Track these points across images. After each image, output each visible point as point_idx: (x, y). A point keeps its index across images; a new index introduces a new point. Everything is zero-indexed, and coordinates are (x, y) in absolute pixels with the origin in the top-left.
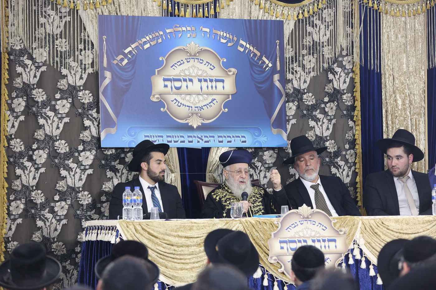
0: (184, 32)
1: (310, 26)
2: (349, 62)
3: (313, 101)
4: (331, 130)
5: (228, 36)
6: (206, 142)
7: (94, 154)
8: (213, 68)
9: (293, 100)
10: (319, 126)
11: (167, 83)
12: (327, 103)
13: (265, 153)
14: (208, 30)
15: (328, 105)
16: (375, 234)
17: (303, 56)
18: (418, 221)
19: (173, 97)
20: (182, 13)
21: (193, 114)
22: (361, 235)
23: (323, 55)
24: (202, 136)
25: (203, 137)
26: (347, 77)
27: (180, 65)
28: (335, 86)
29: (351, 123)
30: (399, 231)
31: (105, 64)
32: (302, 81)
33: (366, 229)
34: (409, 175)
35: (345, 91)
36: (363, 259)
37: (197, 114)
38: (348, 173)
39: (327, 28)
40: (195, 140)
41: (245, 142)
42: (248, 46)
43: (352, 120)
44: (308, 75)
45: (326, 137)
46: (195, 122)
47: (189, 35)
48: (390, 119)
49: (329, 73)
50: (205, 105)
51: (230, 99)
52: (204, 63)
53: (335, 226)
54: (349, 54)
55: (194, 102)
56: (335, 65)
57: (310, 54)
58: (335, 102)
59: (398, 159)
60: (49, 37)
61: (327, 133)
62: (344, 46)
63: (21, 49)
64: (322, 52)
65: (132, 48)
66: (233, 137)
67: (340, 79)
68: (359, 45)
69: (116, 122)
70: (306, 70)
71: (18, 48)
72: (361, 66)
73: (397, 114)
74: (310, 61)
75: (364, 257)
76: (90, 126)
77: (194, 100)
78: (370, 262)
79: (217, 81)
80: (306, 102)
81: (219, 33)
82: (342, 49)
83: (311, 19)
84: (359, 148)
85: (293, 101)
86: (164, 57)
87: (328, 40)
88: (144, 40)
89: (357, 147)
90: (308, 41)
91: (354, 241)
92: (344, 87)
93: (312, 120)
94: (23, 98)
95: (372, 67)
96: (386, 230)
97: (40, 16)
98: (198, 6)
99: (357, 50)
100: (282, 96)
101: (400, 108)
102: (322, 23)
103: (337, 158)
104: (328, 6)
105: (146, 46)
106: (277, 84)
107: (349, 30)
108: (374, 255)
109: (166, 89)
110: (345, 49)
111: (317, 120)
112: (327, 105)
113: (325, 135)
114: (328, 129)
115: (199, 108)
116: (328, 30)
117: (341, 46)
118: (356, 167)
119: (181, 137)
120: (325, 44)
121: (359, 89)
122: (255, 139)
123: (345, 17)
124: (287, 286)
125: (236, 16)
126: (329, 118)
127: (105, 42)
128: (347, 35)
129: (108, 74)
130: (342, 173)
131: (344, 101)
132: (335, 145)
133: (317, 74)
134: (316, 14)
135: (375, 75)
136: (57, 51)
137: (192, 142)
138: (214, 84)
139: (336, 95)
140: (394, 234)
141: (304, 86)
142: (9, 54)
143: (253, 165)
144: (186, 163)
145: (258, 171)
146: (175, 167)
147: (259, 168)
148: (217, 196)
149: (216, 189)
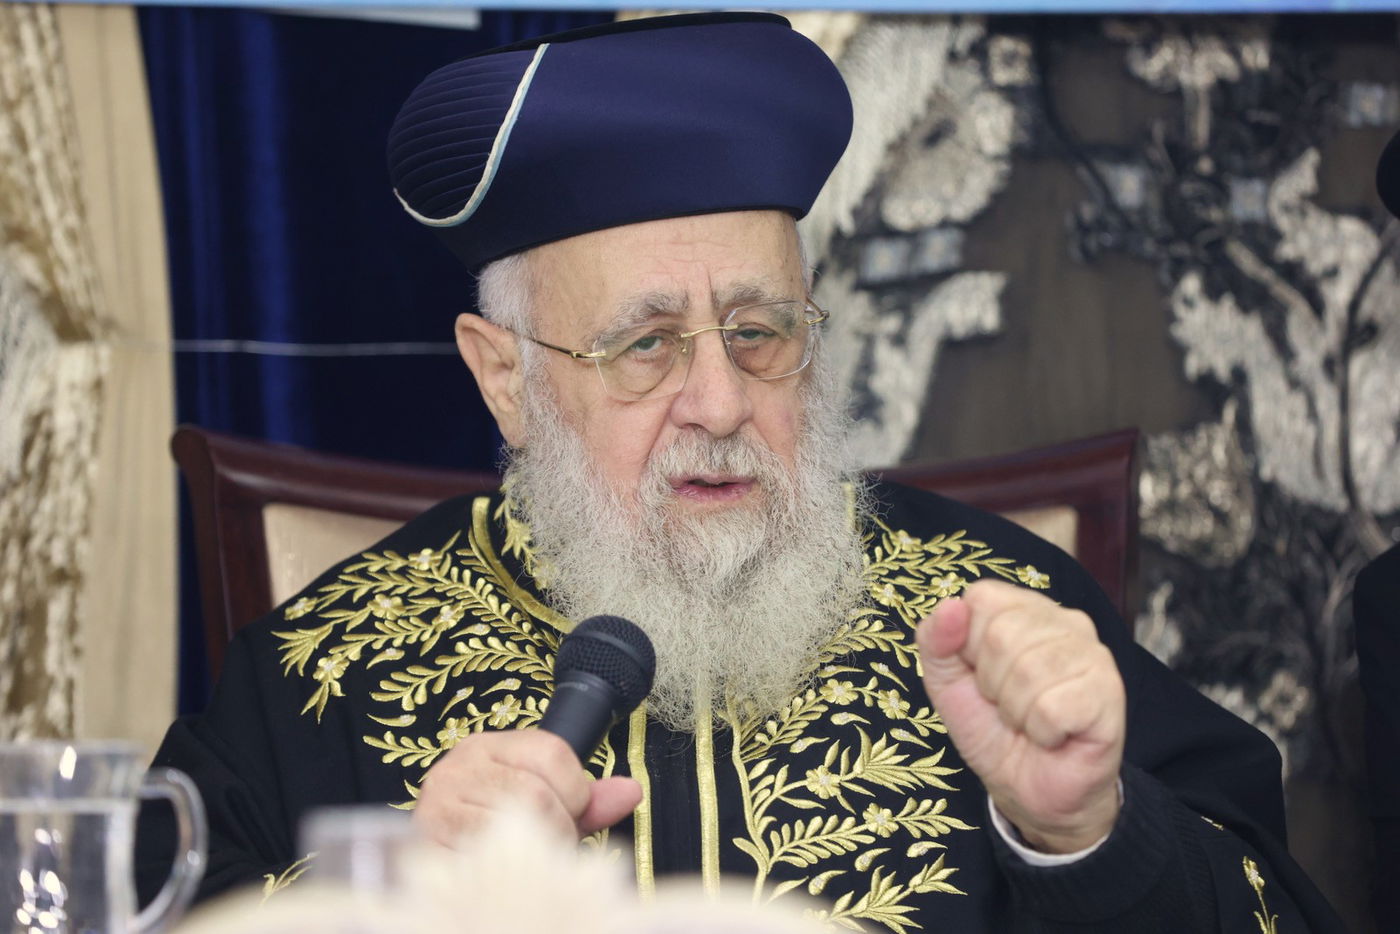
143: (1246, 260)
144: (269, 218)
145: (1312, 344)
146: (106, 257)
147: (1339, 295)
148: (336, 639)
149: (378, 550)
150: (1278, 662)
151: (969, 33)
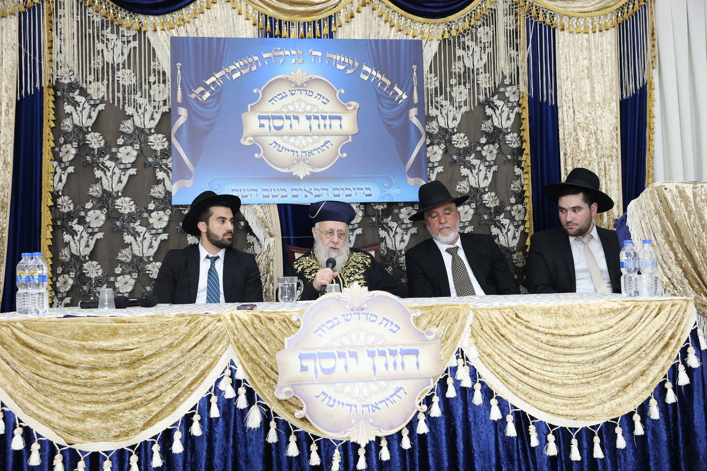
0: (287, 57)
1: (460, 48)
2: (514, 93)
3: (465, 143)
4: (490, 179)
5: (347, 60)
6: (316, 196)
7: (168, 214)
8: (326, 101)
9: (439, 142)
10: (474, 174)
11: (263, 122)
12: (485, 145)
13: (402, 210)
14: (319, 54)
15: (486, 148)
16: (502, 338)
17: (451, 86)
18: (591, 310)
19: (271, 139)
20: (285, 33)
21: (298, 161)
22: (473, 340)
23: (478, 84)
24: (311, 189)
25: (313, 189)
26: (512, 112)
27: (281, 98)
28: (496, 124)
29: (518, 171)
30: (550, 331)
31: (179, 99)
32: (451, 117)
33: (482, 329)
34: (592, 233)
35: (509, 130)
36: (478, 387)
37: (304, 160)
38: (515, 234)
39: (483, 51)
40: (302, 194)
41: (370, 195)
42: (374, 73)
43: (519, 166)
44: (458, 111)
45: (484, 188)
46: (302, 172)
47: (293, 61)
48: (570, 164)
49: (487, 106)
50: (316, 149)
51: (350, 140)
52: (315, 95)
53: (417, 324)
54: (513, 83)
55: (301, 146)
56: (496, 97)
57: (460, 84)
58: (496, 144)
59: (574, 211)
60: (108, 67)
61: (485, 184)
62: (507, 73)
63: (71, 83)
64: (477, 81)
65: (217, 78)
66: (354, 189)
67: (503, 114)
68: (526, 71)
69: (193, 172)
70: (456, 104)
71: (67, 82)
72: (529, 97)
73: (579, 158)
74: (461, 93)
75: (480, 382)
76: (164, 179)
77: (301, 142)
78: (492, 392)
79: (331, 118)
80: (457, 144)
81: (334, 57)
82: (504, 77)
83: (462, 39)
84: (529, 202)
85: (438, 144)
86: (260, 89)
87: (485, 65)
88: (233, 67)
89: (526, 200)
90: (458, 67)
91: (458, 352)
92: (507, 124)
93: (465, 168)
94: (72, 145)
95: (545, 99)
96: (523, 328)
97: (96, 41)
98: (307, 24)
99: (523, 78)
100: (421, 136)
101: (583, 149)
102: (477, 44)
103: (500, 215)
104: (484, 23)
105: (235, 76)
106: (415, 121)
107: (513, 53)
108: (498, 378)
109: (262, 129)
110: (508, 77)
111: (471, 167)
112: (484, 147)
113: (482, 185)
114: (486, 178)
115: (307, 153)
116: (484, 53)
117: (502, 73)
118: (526, 226)
119: (282, 190)
120: (481, 70)
121: (528, 127)
122: (384, 191)
123: (507, 37)
124: (316, 442)
125: (359, 35)
126: (487, 164)
127: (179, 71)
128: (511, 59)
129: (183, 112)
130: (507, 233)
131: (507, 142)
132: (496, 198)
133: (471, 109)
134: (468, 33)
135: (549, 109)
136: (118, 84)
137: (297, 196)
138: (328, 122)
139: (496, 136)
140: (539, 338)
141: (453, 124)
142: (55, 89)
143: (385, 226)
144: (291, 224)
145: (392, 234)
146: (275, 229)
147: (394, 229)
148: (300, 265)
149: (302, 256)
150: (389, 265)
151: (359, 204)
